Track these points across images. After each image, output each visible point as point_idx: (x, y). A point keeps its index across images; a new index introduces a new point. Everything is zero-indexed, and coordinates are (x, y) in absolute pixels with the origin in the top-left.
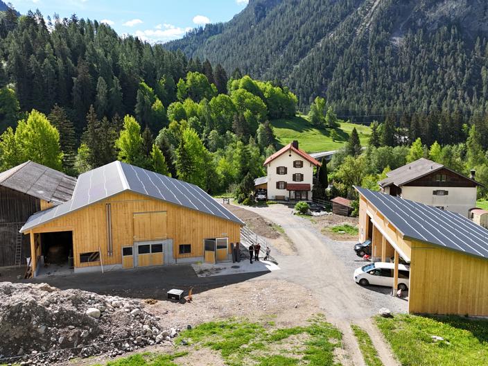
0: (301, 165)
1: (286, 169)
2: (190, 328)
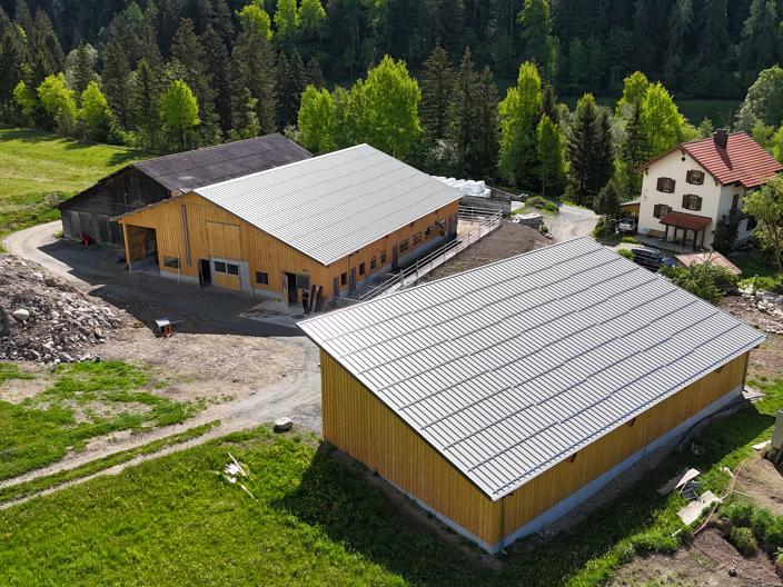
0: (700, 181)
1: (673, 183)
2: (98, 360)
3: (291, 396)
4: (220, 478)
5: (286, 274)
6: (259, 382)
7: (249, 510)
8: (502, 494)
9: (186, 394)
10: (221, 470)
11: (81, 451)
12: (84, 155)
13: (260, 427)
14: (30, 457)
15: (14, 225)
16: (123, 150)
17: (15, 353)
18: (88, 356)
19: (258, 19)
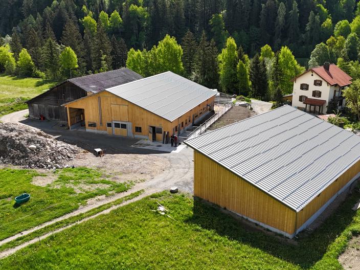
0: (320, 84)
1: (307, 86)
2: (73, 167)
3: (171, 178)
4: (157, 212)
5: (152, 127)
6: (153, 174)
7: (177, 225)
8: (300, 209)
9: (122, 179)
10: (156, 209)
11: (85, 205)
12: (22, 82)
13: (164, 192)
14: (63, 208)
15: (3, 112)
16: (41, 80)
17: (33, 165)
18: (68, 166)
19: (91, 23)
